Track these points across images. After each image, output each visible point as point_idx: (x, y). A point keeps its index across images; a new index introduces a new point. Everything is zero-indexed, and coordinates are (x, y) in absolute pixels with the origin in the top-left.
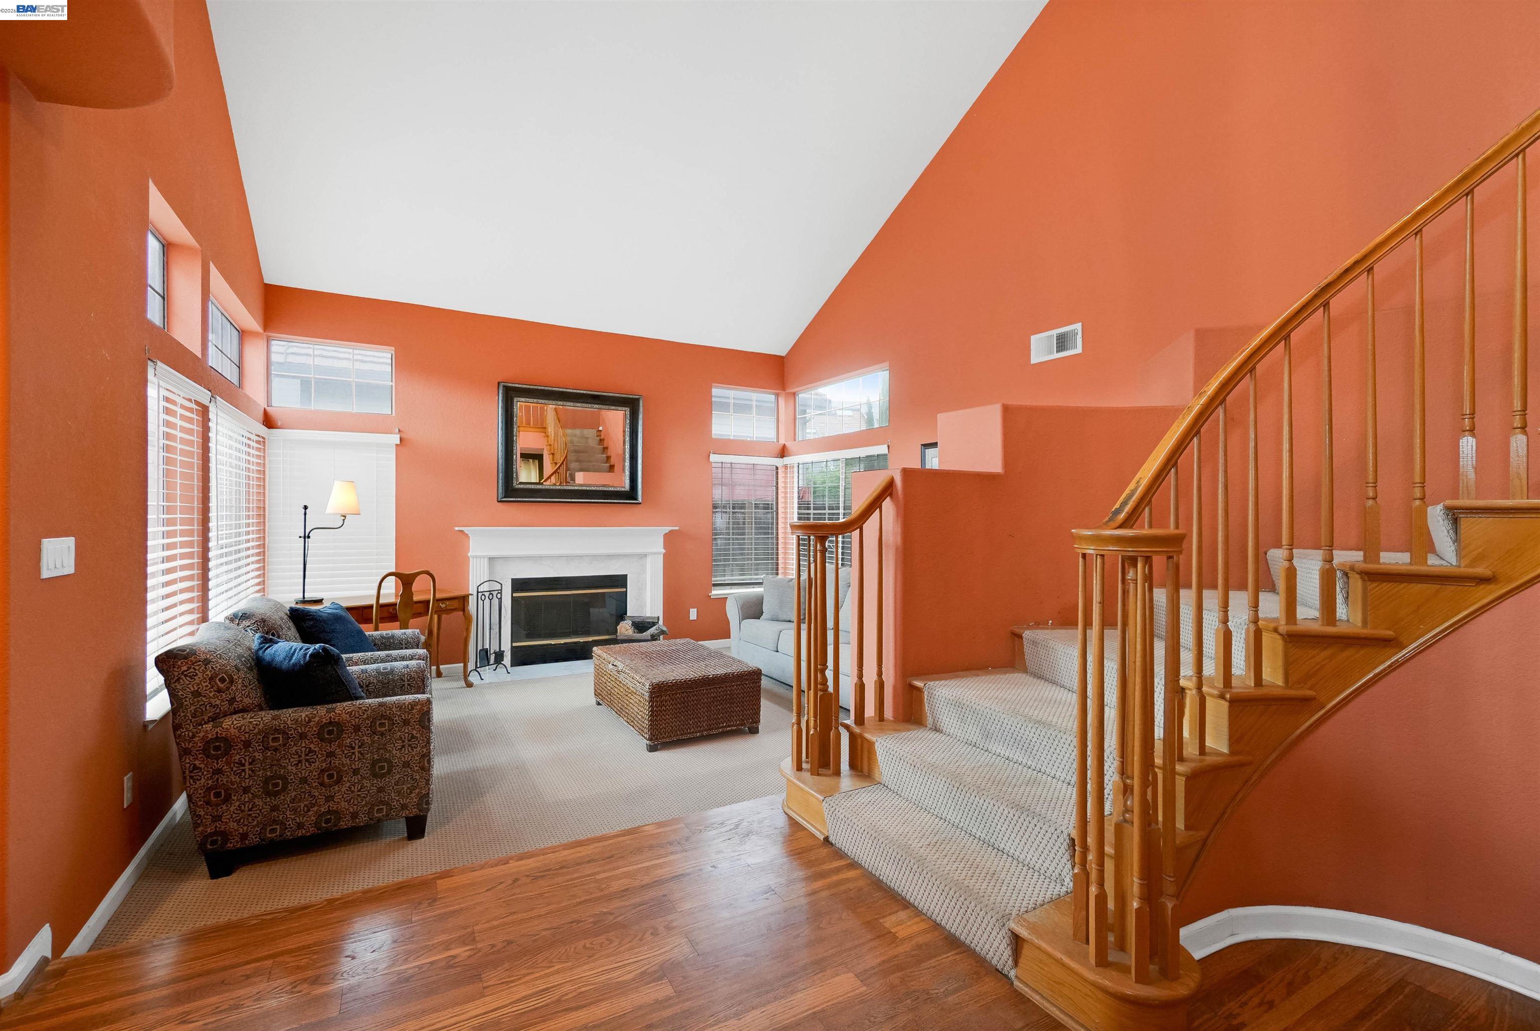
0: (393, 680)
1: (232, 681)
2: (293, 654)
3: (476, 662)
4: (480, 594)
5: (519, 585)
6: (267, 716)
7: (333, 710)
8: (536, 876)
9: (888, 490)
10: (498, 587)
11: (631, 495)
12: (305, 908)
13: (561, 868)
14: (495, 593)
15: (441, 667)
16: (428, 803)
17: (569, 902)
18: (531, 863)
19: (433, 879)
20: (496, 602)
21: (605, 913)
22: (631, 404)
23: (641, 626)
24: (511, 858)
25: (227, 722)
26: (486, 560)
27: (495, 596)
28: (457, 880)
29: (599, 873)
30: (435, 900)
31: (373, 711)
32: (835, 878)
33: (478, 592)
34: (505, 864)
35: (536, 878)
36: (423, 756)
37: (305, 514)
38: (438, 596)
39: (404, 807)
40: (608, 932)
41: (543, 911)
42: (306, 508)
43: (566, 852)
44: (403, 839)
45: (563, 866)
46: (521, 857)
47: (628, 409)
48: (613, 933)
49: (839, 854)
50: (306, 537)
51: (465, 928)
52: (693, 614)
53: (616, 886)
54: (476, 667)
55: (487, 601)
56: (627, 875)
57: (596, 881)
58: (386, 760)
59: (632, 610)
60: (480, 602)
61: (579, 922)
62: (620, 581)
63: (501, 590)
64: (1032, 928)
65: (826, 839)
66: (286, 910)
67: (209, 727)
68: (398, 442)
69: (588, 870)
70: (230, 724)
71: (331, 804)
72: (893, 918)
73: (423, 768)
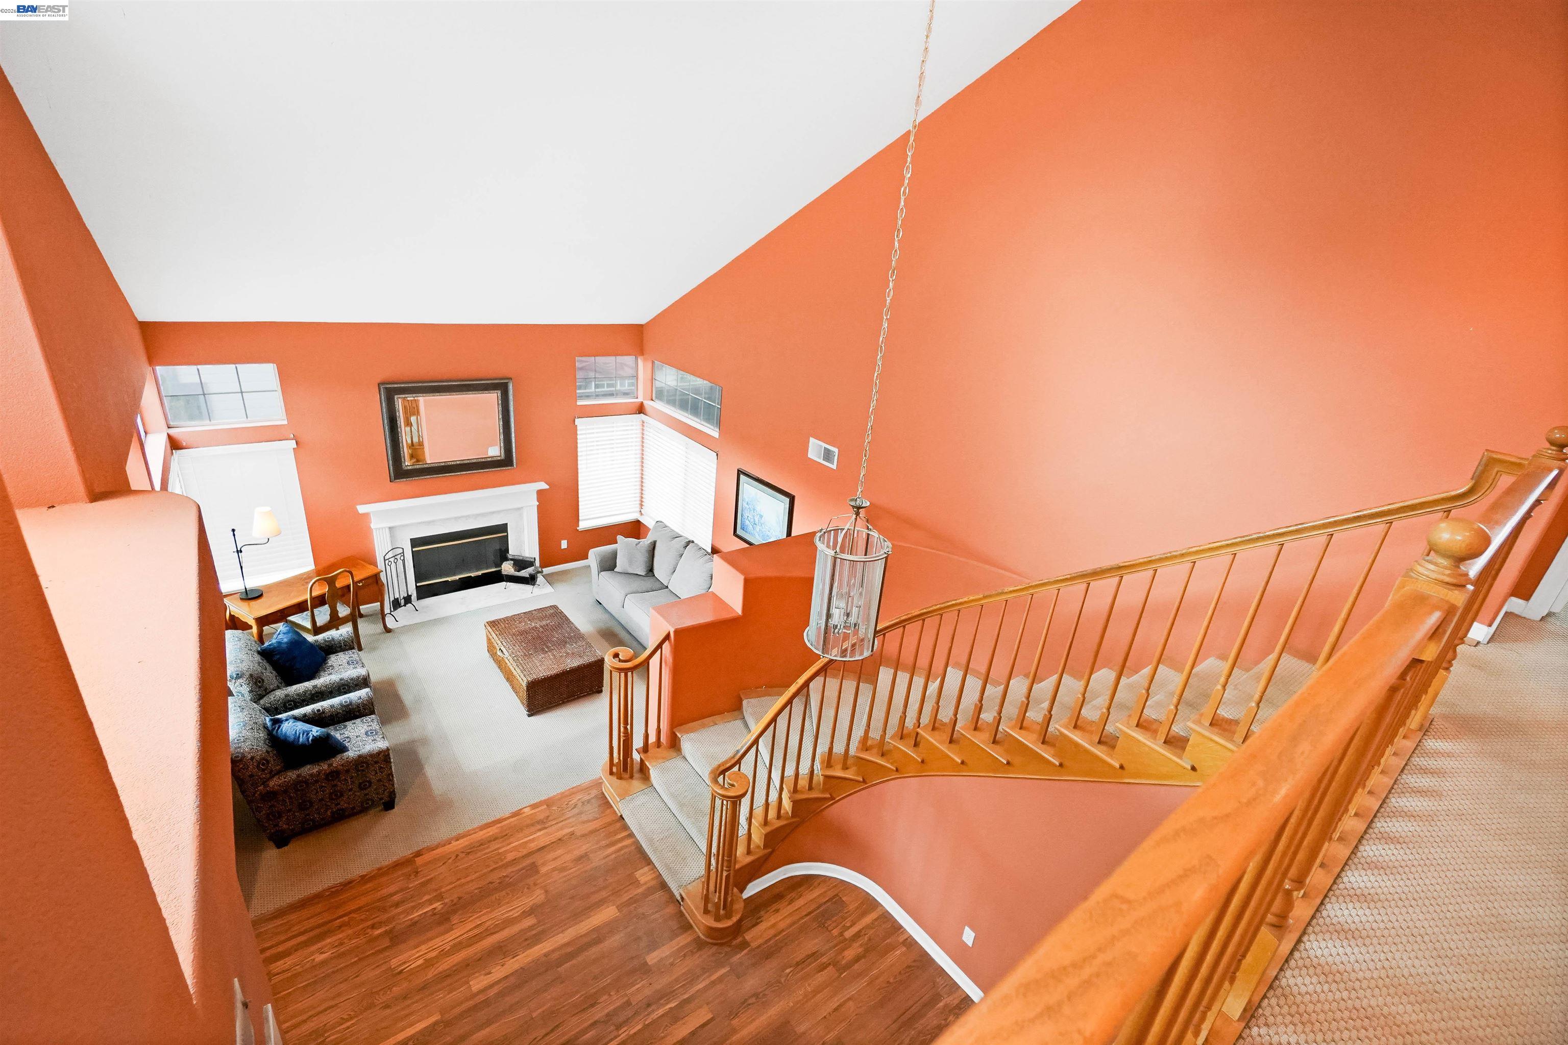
0: (353, 709)
1: (268, 762)
2: (299, 737)
3: (391, 608)
4: (387, 562)
5: (415, 542)
6: (292, 775)
7: (331, 765)
8: (469, 851)
9: (667, 637)
10: (401, 551)
11: (506, 461)
12: (350, 882)
13: (482, 844)
14: (398, 557)
15: (361, 607)
16: (395, 794)
17: (486, 871)
18: (463, 843)
19: (413, 857)
20: (400, 563)
21: (504, 877)
22: (502, 387)
23: (521, 564)
24: (452, 839)
25: (271, 783)
26: (387, 530)
27: (399, 559)
28: (427, 857)
29: (499, 848)
30: (417, 873)
31: (355, 761)
32: (620, 845)
33: (385, 560)
34: (450, 844)
35: (469, 853)
36: (389, 775)
37: (234, 535)
38: (356, 579)
39: (381, 799)
40: (506, 889)
41: (474, 877)
42: (233, 530)
43: (481, 833)
44: (382, 810)
45: (482, 843)
46: (457, 839)
47: (499, 392)
48: (509, 889)
49: (626, 827)
50: (239, 551)
51: (436, 890)
52: (564, 544)
53: (510, 857)
54: (391, 611)
55: (393, 565)
56: (515, 849)
57: (499, 854)
58: (367, 781)
59: (513, 551)
60: (388, 567)
61: (491, 883)
62: (503, 528)
63: (403, 553)
64: (688, 894)
65: (621, 816)
66: (341, 884)
67: (261, 788)
68: (295, 446)
69: (494, 846)
70: (274, 783)
71: (339, 806)
72: (641, 871)
73: (390, 780)
